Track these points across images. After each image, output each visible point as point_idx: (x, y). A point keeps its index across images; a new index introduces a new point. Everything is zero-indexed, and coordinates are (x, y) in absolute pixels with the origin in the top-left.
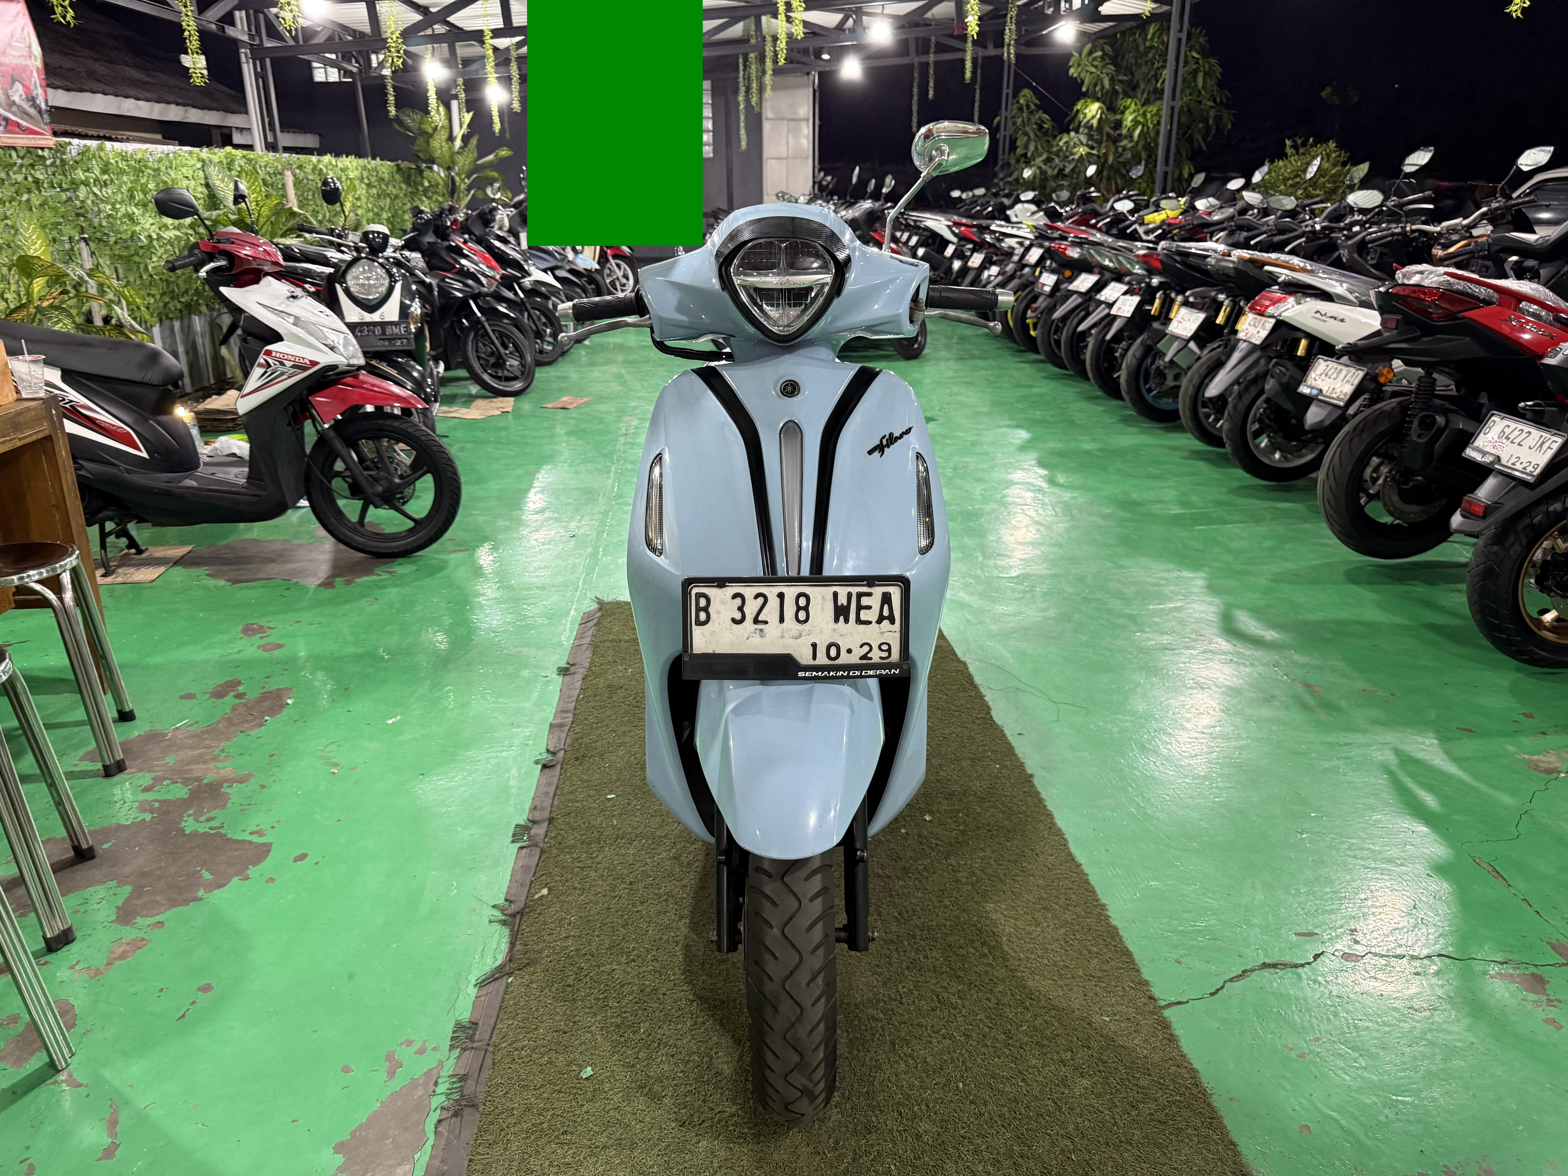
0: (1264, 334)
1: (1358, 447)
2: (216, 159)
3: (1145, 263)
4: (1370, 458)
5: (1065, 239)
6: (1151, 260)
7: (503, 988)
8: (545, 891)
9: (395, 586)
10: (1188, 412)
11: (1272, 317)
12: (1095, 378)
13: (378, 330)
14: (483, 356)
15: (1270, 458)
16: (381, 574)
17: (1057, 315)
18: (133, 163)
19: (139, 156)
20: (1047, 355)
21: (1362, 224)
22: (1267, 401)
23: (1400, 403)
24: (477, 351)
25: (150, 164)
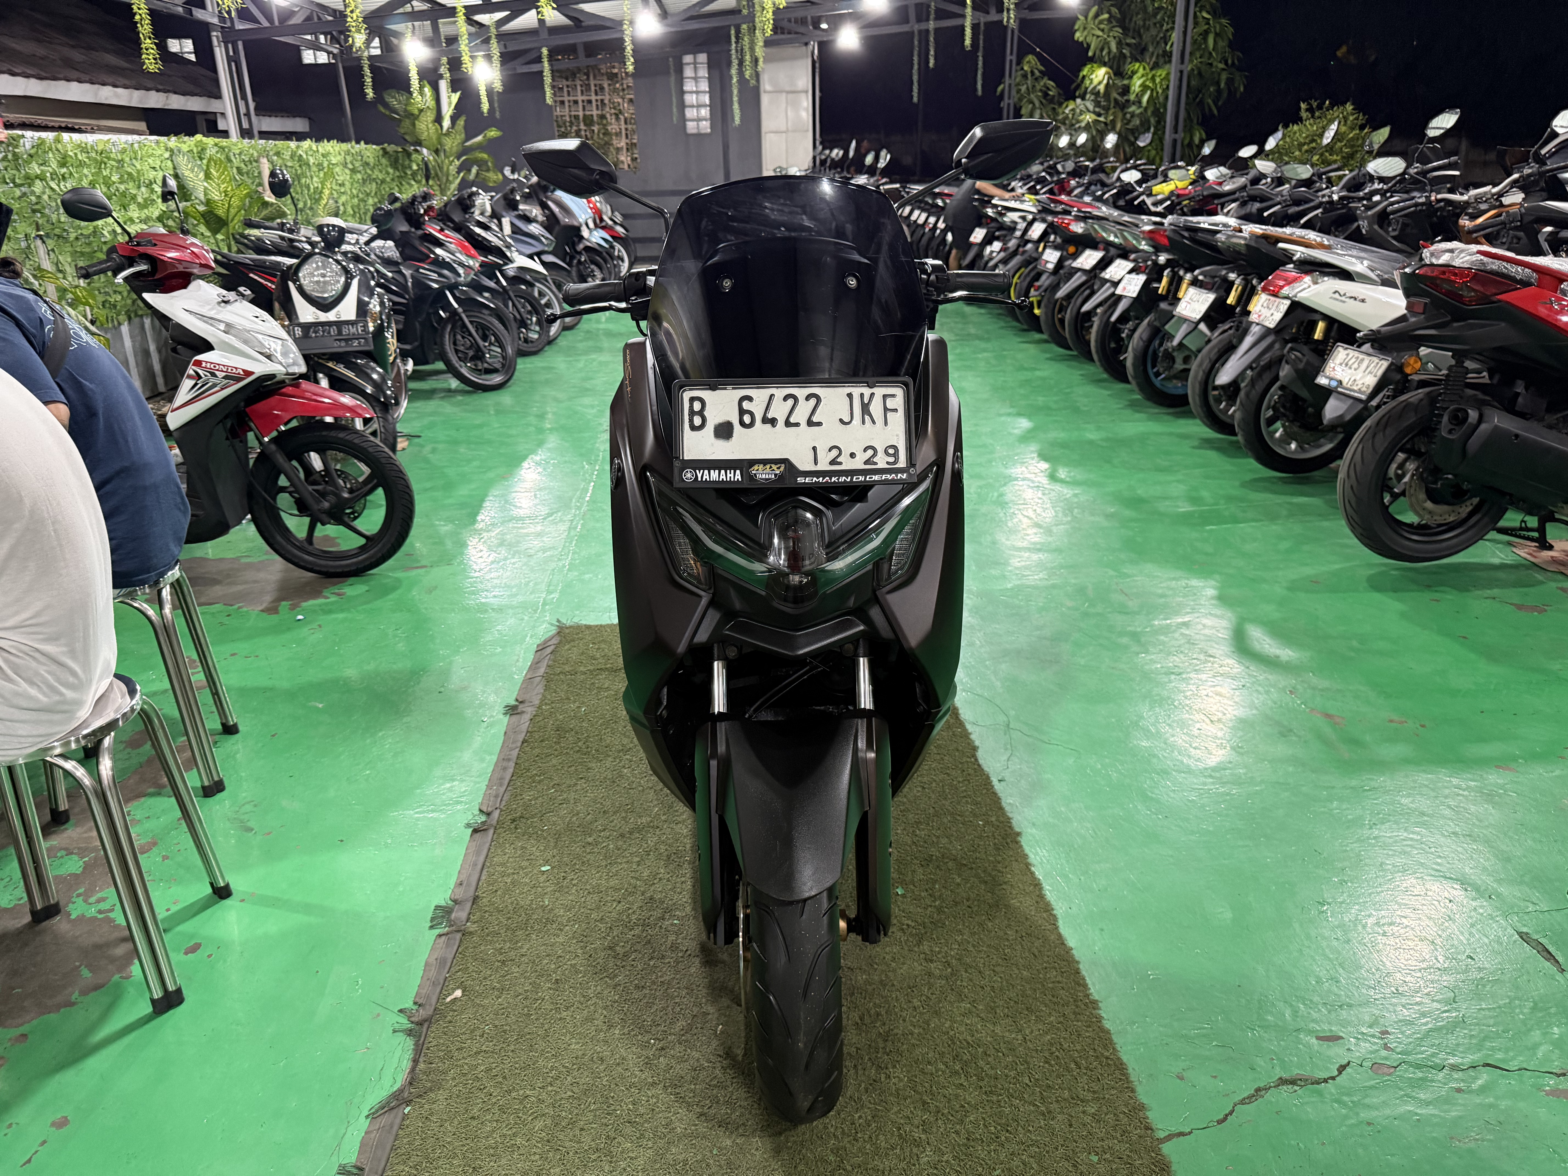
0: (1278, 316)
1: (1382, 444)
2: (185, 148)
3: (1151, 239)
4: (1396, 454)
5: (1068, 213)
6: (1157, 237)
7: (398, 1121)
8: (458, 993)
9: (342, 611)
10: (1197, 398)
11: (1287, 298)
12: (1100, 360)
13: (333, 330)
14: (462, 348)
15: (1285, 449)
16: (329, 598)
17: (1060, 294)
18: (94, 155)
19: (100, 148)
20: (1050, 335)
21: (1382, 193)
22: (1282, 388)
23: (1429, 393)
24: (455, 344)
25: (113, 156)
